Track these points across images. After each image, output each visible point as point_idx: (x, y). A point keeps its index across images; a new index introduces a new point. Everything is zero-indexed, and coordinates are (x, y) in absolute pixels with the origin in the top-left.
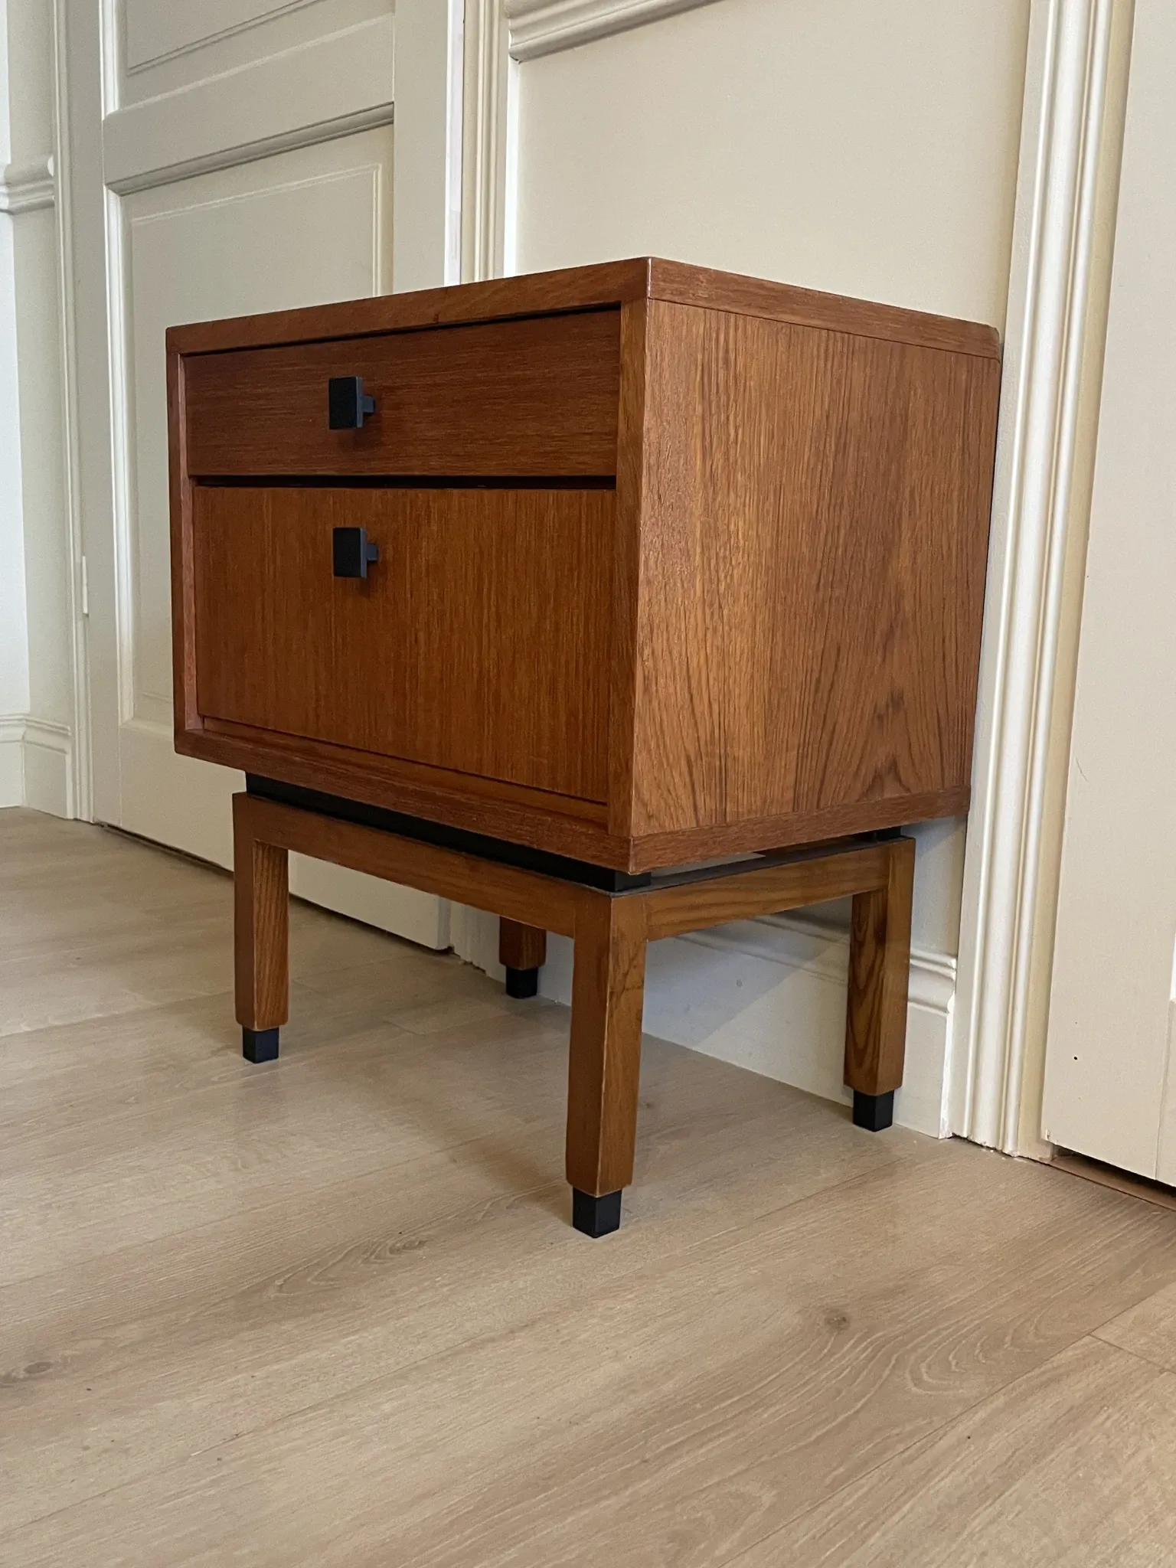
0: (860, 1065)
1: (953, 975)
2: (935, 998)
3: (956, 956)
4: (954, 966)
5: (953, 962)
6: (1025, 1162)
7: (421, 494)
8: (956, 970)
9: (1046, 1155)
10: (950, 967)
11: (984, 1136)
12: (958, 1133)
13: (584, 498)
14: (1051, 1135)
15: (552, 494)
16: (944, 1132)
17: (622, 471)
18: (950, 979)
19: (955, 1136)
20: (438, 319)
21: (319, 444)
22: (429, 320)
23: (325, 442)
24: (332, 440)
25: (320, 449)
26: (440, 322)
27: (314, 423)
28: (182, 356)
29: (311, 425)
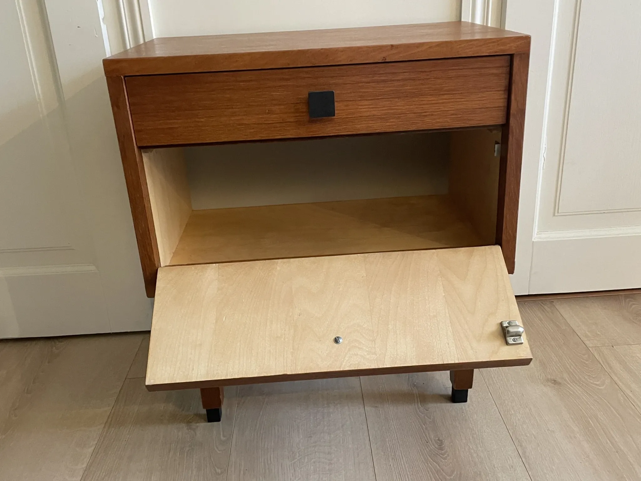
17: (513, 123)
20: (385, 60)
21: (277, 123)
22: (379, 60)
23: (282, 121)
24: (288, 120)
25: (278, 125)
26: (387, 61)
27: (270, 112)
28: (125, 77)
29: (268, 113)
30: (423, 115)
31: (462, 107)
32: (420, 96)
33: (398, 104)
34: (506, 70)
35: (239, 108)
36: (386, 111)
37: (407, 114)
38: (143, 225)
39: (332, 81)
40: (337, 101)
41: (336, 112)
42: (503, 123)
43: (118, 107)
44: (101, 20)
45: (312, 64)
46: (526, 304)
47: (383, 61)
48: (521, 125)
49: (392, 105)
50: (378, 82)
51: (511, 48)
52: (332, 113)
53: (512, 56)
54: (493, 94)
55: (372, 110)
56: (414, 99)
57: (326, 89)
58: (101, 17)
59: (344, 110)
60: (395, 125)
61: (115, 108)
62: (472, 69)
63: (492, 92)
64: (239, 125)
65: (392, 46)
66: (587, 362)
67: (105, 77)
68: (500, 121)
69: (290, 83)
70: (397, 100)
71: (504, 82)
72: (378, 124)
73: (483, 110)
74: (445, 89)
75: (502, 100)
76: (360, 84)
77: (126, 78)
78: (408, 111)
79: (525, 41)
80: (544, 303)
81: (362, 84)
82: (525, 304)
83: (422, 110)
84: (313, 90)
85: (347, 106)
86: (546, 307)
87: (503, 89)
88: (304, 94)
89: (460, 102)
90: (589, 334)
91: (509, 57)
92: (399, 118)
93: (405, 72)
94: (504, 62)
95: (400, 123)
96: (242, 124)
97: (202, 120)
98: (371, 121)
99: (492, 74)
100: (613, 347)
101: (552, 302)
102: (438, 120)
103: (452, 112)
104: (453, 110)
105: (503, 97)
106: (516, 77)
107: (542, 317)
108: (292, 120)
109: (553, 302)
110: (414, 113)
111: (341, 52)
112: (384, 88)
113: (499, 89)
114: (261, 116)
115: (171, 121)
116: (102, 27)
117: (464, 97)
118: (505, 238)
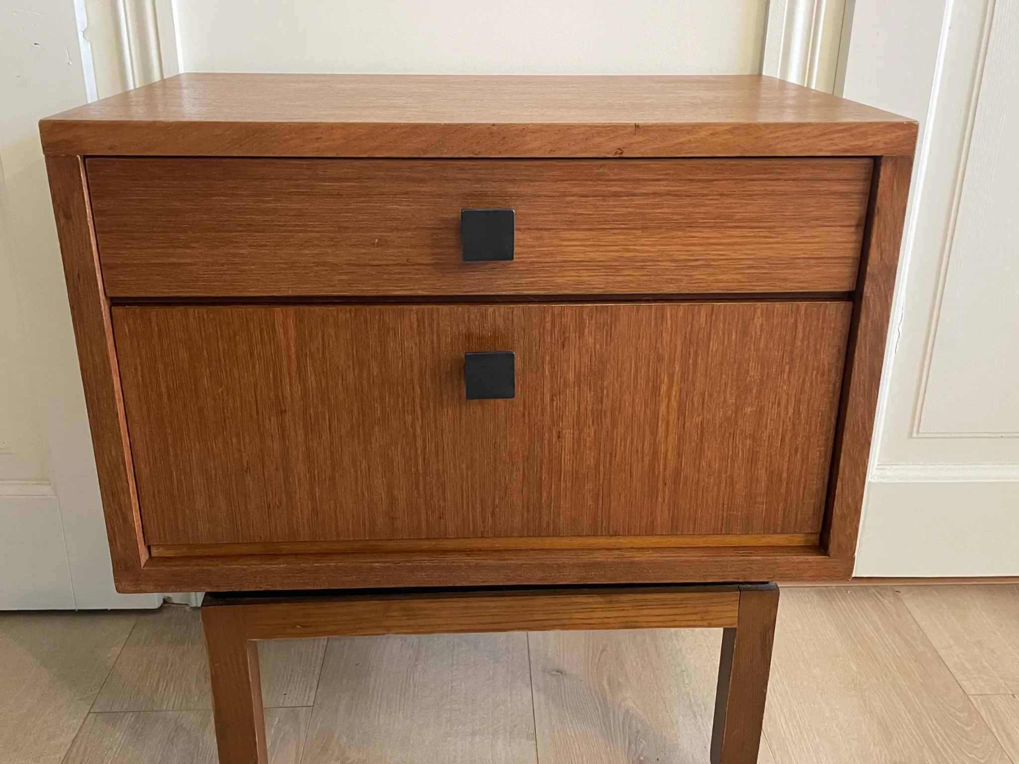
20: (621, 154)
21: (395, 265)
22: (608, 153)
23: (405, 262)
24: (419, 261)
25: (397, 269)
26: (624, 155)
27: (383, 243)
28: (85, 157)
29: (378, 245)
30: (689, 266)
31: (769, 253)
32: (688, 229)
33: (643, 241)
34: (861, 187)
35: (318, 232)
36: (617, 254)
37: (658, 261)
38: (113, 453)
39: (512, 189)
40: (519, 230)
41: (516, 250)
42: (851, 290)
43: (68, 217)
44: (80, 36)
45: (473, 153)
46: (849, 592)
47: (617, 156)
48: (886, 296)
49: (630, 243)
50: (604, 196)
51: (877, 145)
52: (507, 255)
53: (876, 161)
54: (834, 232)
55: (587, 249)
56: (674, 233)
57: (500, 206)
58: (80, 29)
59: (533, 247)
60: (633, 282)
61: (62, 219)
62: (794, 180)
63: (833, 229)
64: (317, 264)
65: (637, 126)
66: (967, 729)
67: (44, 156)
68: (845, 285)
69: (424, 188)
70: (639, 233)
71: (856, 209)
72: (598, 277)
73: (812, 261)
74: (737, 218)
75: (851, 246)
76: (568, 199)
77: (87, 160)
78: (661, 256)
79: (907, 132)
80: (882, 592)
81: (572, 198)
82: (847, 592)
83: (689, 255)
84: (472, 207)
85: (537, 238)
86: (885, 602)
87: (854, 222)
88: (453, 212)
89: (768, 243)
90: (967, 665)
91: (871, 161)
92: (642, 268)
93: (658, 180)
94: (859, 170)
95: (645, 278)
96: (324, 264)
97: (243, 251)
98: (585, 271)
99: (834, 193)
100: (1014, 697)
101: (897, 591)
102: (720, 277)
103: (749, 262)
104: (752, 259)
105: (853, 238)
106: (882, 202)
107: (880, 623)
108: (427, 261)
109: (899, 592)
110: (673, 261)
111: (533, 132)
112: (616, 209)
113: (847, 223)
114: (363, 251)
115: (180, 250)
116: (82, 50)
117: (773, 235)
118: (837, 511)
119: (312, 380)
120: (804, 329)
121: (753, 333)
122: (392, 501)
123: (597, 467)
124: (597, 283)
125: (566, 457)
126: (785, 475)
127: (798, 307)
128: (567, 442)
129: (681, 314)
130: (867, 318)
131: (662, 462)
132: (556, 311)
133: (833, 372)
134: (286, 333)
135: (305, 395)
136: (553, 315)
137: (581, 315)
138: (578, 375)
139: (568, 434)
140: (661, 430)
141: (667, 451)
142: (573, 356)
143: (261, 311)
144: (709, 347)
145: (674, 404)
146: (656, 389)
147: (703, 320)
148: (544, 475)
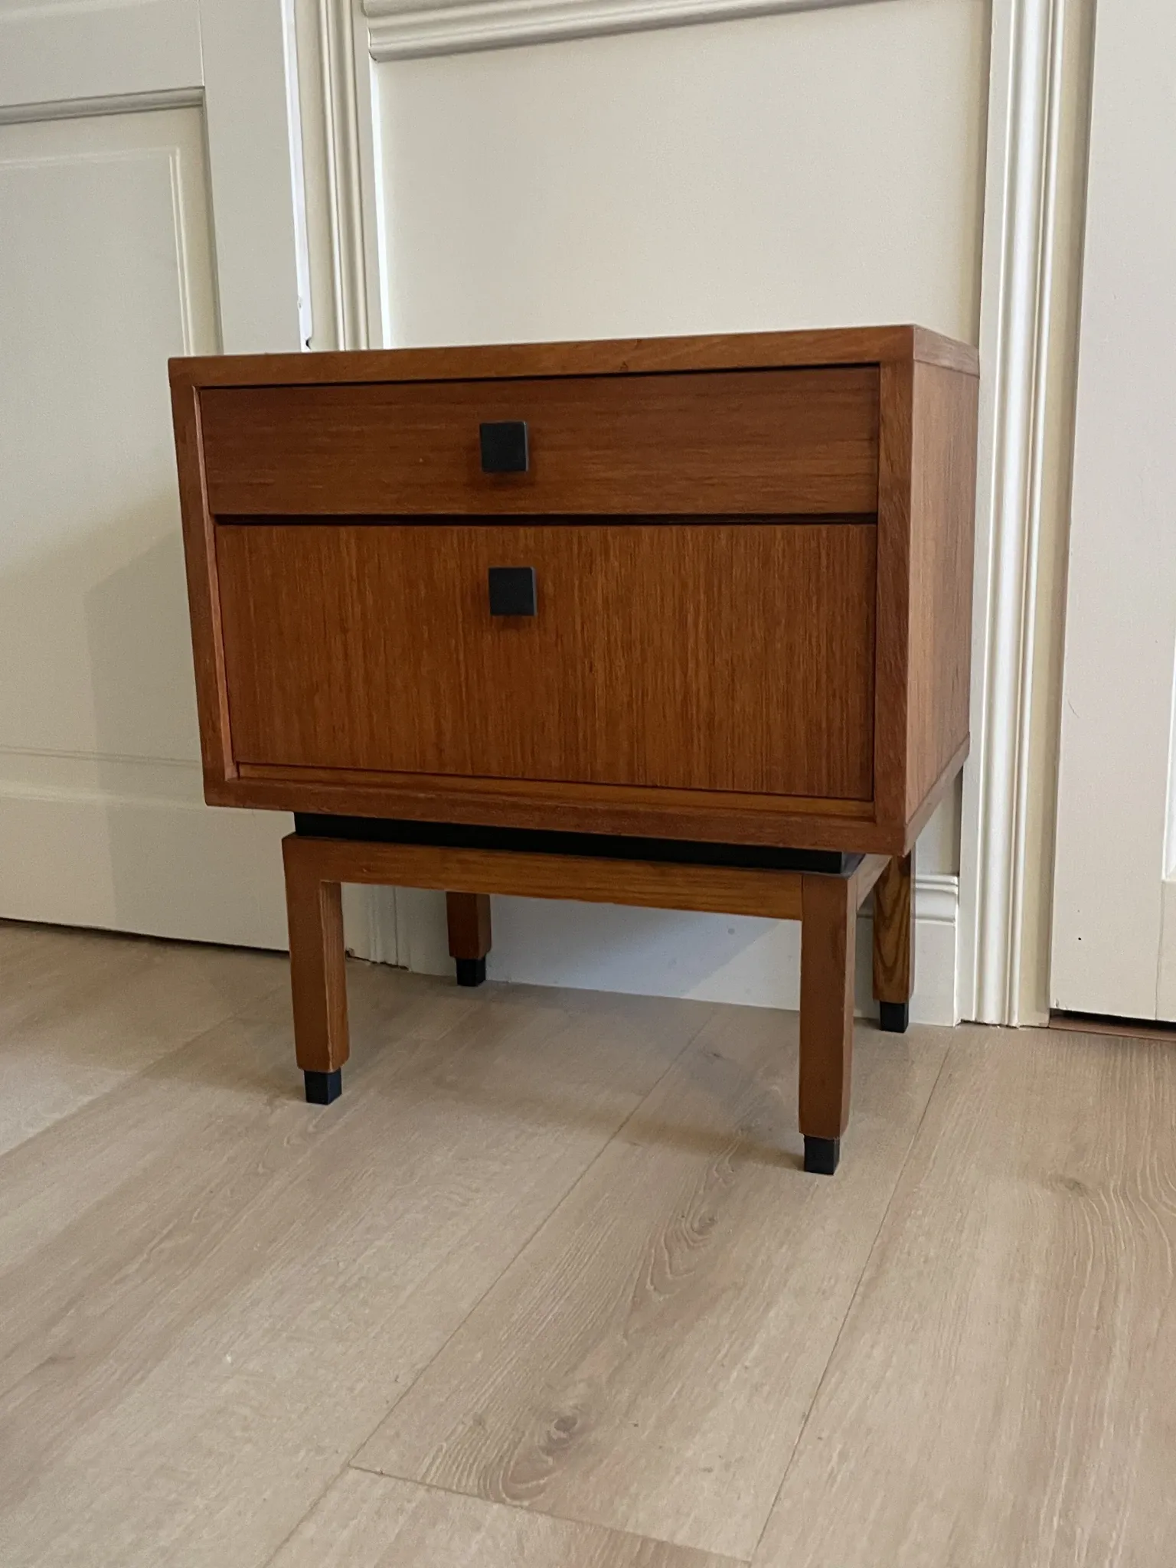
0: (889, 980)
1: (956, 890)
2: (944, 913)
3: (958, 875)
4: (956, 883)
5: (955, 879)
6: (1029, 1029)
7: (594, 532)
8: (958, 886)
9: (1045, 1019)
10: (953, 884)
11: (991, 1016)
12: (966, 1018)
13: (824, 534)
14: (1060, 1003)
15: (779, 530)
16: (956, 1020)
17: (884, 509)
18: (953, 894)
19: (964, 1022)
20: (626, 369)
21: (437, 483)
22: (613, 369)
23: (445, 481)
24: (457, 480)
25: (438, 488)
26: (629, 371)
27: (426, 463)
28: (198, 389)
29: (422, 465)
30: (704, 484)
32: (700, 445)
34: (869, 398)
35: (373, 452)
36: (635, 472)
42: (867, 510)
43: (184, 441)
47: (623, 372)
48: (903, 514)
49: (646, 461)
51: (873, 350)
52: (520, 465)
55: (607, 468)
56: (687, 450)
57: (512, 419)
59: (557, 465)
61: (180, 443)
62: (800, 392)
65: (639, 341)
70: (654, 450)
72: (618, 496)
73: (828, 479)
75: (863, 461)
77: (200, 391)
78: (677, 474)
83: (703, 473)
84: (489, 420)
85: (560, 456)
87: (866, 436)
97: (314, 472)
98: (606, 490)
99: (843, 405)
105: (868, 453)
106: (886, 410)
108: (463, 480)
110: (689, 479)
114: (410, 470)
115: (266, 471)
118: (879, 768)
119: (370, 600)
120: (828, 555)
121: (776, 559)
122: (440, 734)
123: (630, 705)
124: (616, 505)
125: (599, 692)
126: (824, 725)
127: (820, 531)
128: (600, 678)
129: (701, 538)
130: (885, 538)
131: (694, 701)
132: (582, 534)
133: (864, 604)
134: (348, 554)
135: (364, 614)
136: (580, 537)
137: (605, 537)
138: (606, 600)
139: (599, 666)
140: (691, 665)
141: (699, 690)
142: (601, 579)
143: (327, 530)
144: (731, 574)
145: (702, 636)
146: (683, 623)
147: (724, 542)
148: (579, 712)
